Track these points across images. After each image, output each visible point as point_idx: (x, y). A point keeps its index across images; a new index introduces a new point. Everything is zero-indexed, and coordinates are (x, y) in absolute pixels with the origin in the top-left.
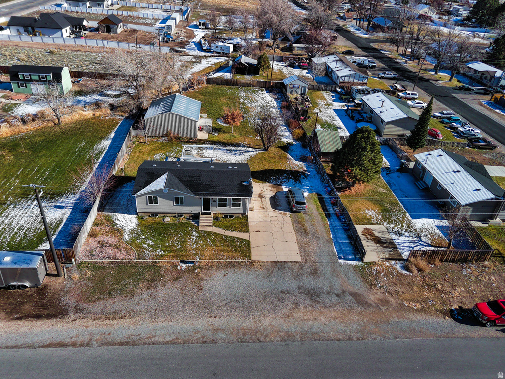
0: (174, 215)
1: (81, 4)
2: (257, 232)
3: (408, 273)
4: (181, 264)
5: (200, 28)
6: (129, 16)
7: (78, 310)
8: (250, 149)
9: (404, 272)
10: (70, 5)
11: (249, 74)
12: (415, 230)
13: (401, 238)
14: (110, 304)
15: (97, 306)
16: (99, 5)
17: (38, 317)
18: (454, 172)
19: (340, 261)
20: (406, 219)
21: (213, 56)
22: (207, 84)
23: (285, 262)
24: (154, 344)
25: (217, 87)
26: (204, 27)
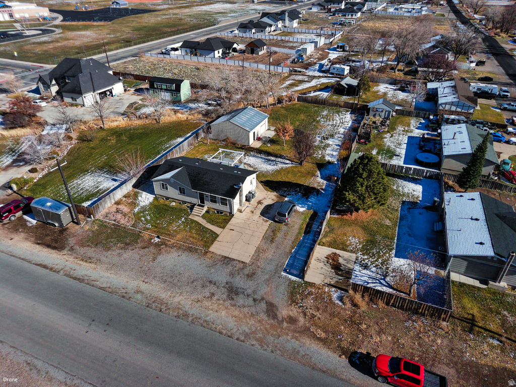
0: (179, 202)
1: (248, 30)
2: (231, 230)
3: (341, 304)
4: (156, 239)
5: (337, 51)
6: (282, 40)
7: (72, 249)
8: (288, 162)
9: (337, 302)
10: (240, 31)
11: (348, 95)
12: (387, 268)
13: (365, 271)
14: (91, 252)
15: (82, 250)
16: (262, 31)
17: (49, 246)
18: (472, 219)
19: (282, 273)
20: (388, 255)
21: (326, 77)
22: (298, 101)
23: (234, 260)
24: (92, 286)
25: (306, 104)
26: (342, 50)
